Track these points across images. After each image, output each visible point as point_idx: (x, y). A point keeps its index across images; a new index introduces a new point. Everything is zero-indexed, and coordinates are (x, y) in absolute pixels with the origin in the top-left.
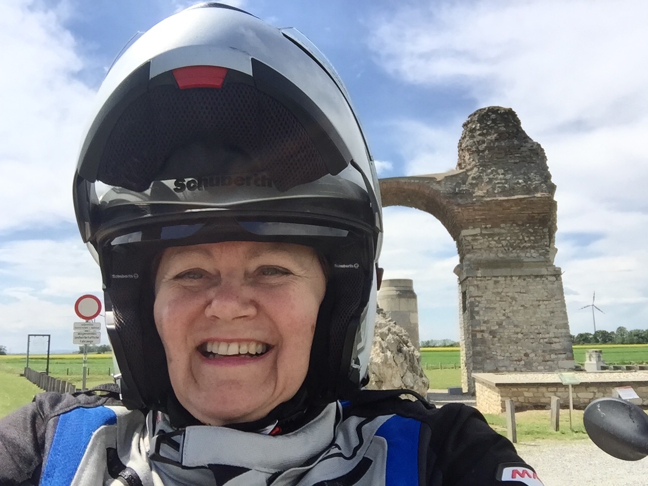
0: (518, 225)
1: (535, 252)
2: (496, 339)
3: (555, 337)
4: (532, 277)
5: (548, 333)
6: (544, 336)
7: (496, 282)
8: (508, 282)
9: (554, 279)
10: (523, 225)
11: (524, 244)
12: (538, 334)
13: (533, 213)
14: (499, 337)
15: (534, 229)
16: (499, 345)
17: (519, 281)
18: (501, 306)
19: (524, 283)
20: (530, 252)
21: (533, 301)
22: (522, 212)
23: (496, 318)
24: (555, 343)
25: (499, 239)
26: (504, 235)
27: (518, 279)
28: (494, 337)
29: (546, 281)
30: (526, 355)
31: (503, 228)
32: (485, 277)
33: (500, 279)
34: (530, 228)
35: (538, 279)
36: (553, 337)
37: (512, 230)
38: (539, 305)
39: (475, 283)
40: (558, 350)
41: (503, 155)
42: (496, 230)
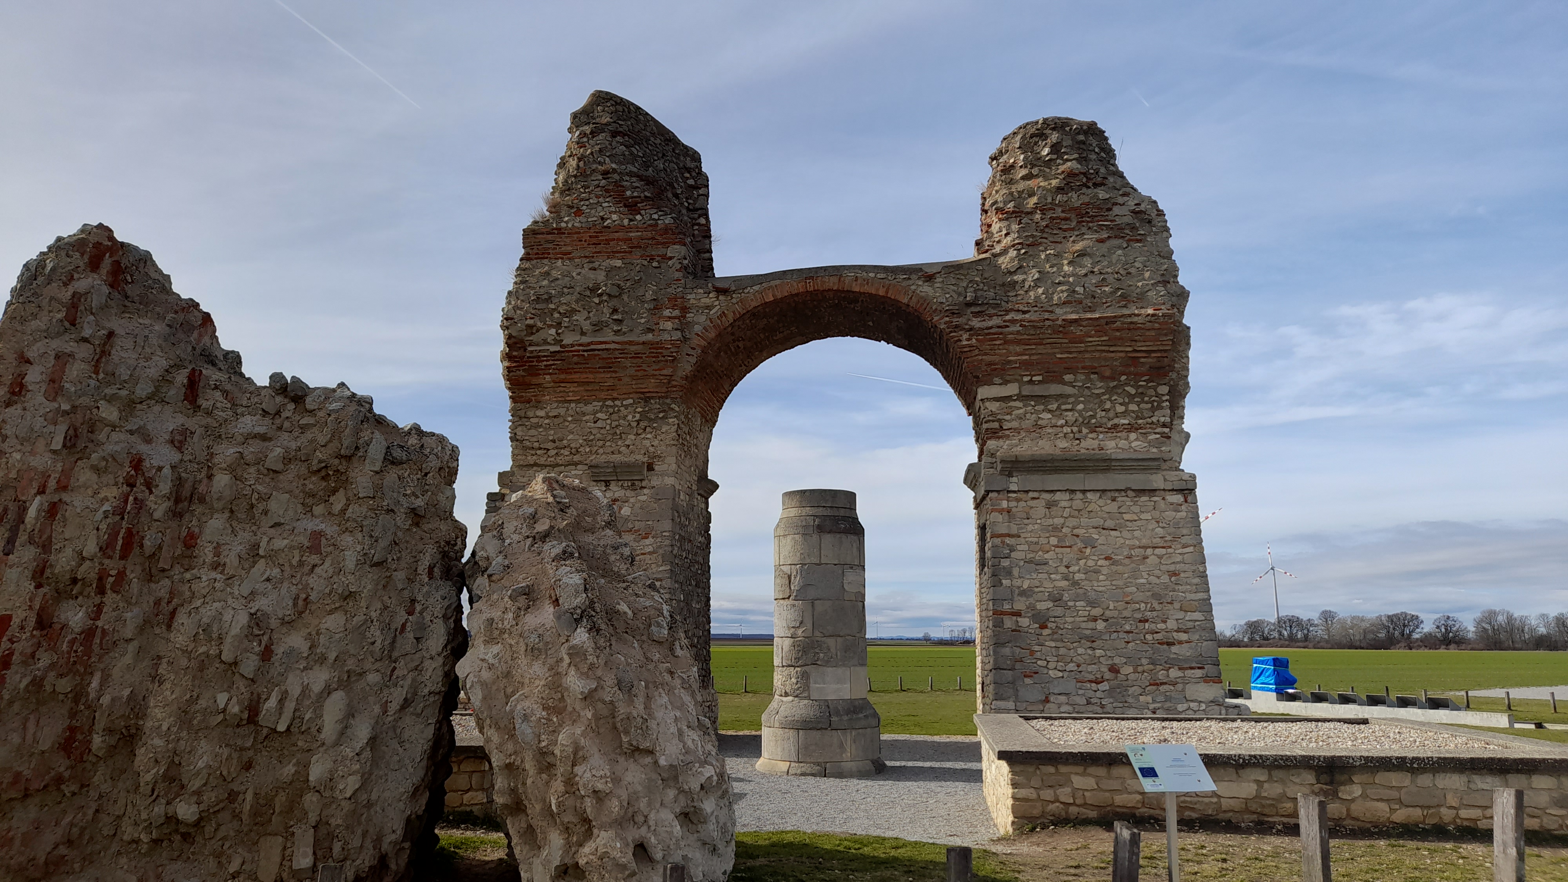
0: (1103, 378)
1: (1137, 439)
2: (1046, 632)
3: (1178, 630)
4: (1130, 493)
5: (1165, 622)
6: (1153, 626)
7: (1049, 505)
8: (1078, 504)
9: (1178, 498)
10: (1113, 379)
11: (1116, 421)
12: (1140, 621)
13: (1135, 351)
14: (1053, 625)
15: (1137, 387)
16: (1053, 644)
17: (1101, 502)
18: (1060, 556)
19: (1113, 507)
20: (1127, 439)
21: (1132, 547)
22: (1112, 349)
23: (1048, 585)
24: (1180, 643)
25: (1058, 408)
26: (1071, 400)
27: (1100, 497)
28: (1043, 627)
29: (1162, 504)
30: (1114, 670)
31: (1071, 384)
32: (1027, 492)
33: (1058, 496)
34: (1127, 384)
35: (1144, 499)
36: (1177, 631)
37: (1087, 388)
38: (1146, 558)
39: (1004, 504)
40: (1186, 660)
41: (1074, 224)
42: (1055, 389)
